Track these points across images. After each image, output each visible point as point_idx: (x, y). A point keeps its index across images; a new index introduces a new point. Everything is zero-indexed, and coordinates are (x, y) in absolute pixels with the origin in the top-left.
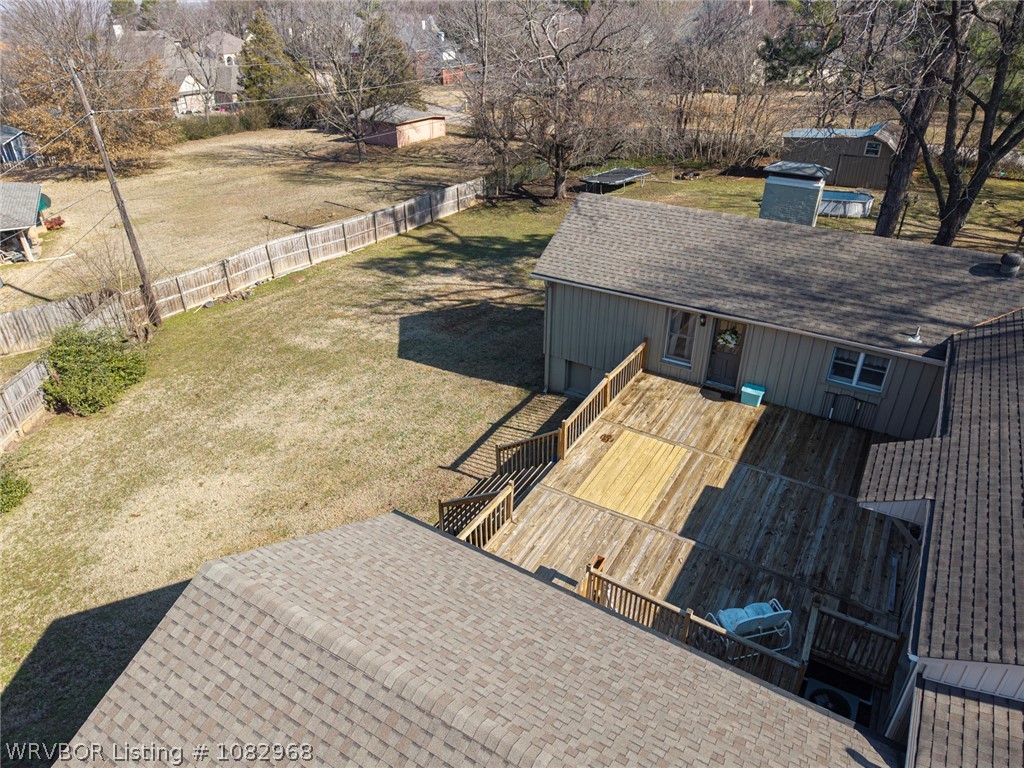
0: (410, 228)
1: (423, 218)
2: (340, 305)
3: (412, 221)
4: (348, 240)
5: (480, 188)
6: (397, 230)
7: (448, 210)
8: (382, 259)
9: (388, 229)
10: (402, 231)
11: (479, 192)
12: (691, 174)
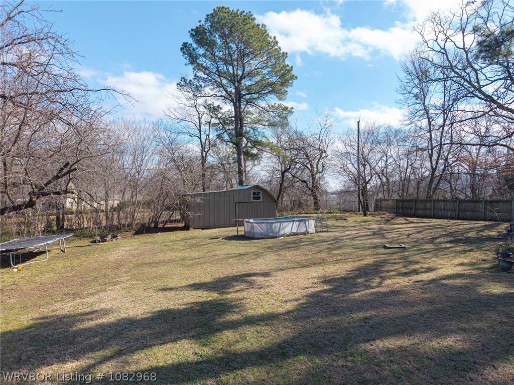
12: (110, 237)
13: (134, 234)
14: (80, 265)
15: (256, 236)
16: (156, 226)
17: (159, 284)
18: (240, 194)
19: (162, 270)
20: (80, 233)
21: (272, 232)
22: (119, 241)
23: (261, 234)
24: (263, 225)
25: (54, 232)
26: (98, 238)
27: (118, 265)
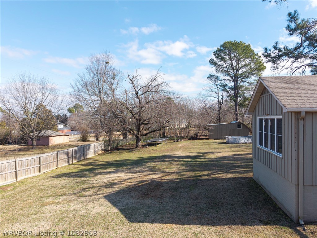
0: (74, 162)
1: (80, 157)
2: (48, 197)
3: (75, 158)
4: (41, 166)
5: (103, 146)
6: (68, 162)
7: (91, 155)
8: (65, 173)
9: (64, 161)
10: (71, 163)
11: (103, 148)
12: (180, 140)
13: (188, 140)
14: (171, 147)
15: (230, 143)
16: (197, 137)
17: (190, 152)
18: (231, 125)
19: (192, 149)
20: (170, 138)
21: (236, 141)
22: (182, 142)
23: (231, 142)
24: (232, 139)
25: (162, 137)
26: (176, 140)
27: (181, 148)
